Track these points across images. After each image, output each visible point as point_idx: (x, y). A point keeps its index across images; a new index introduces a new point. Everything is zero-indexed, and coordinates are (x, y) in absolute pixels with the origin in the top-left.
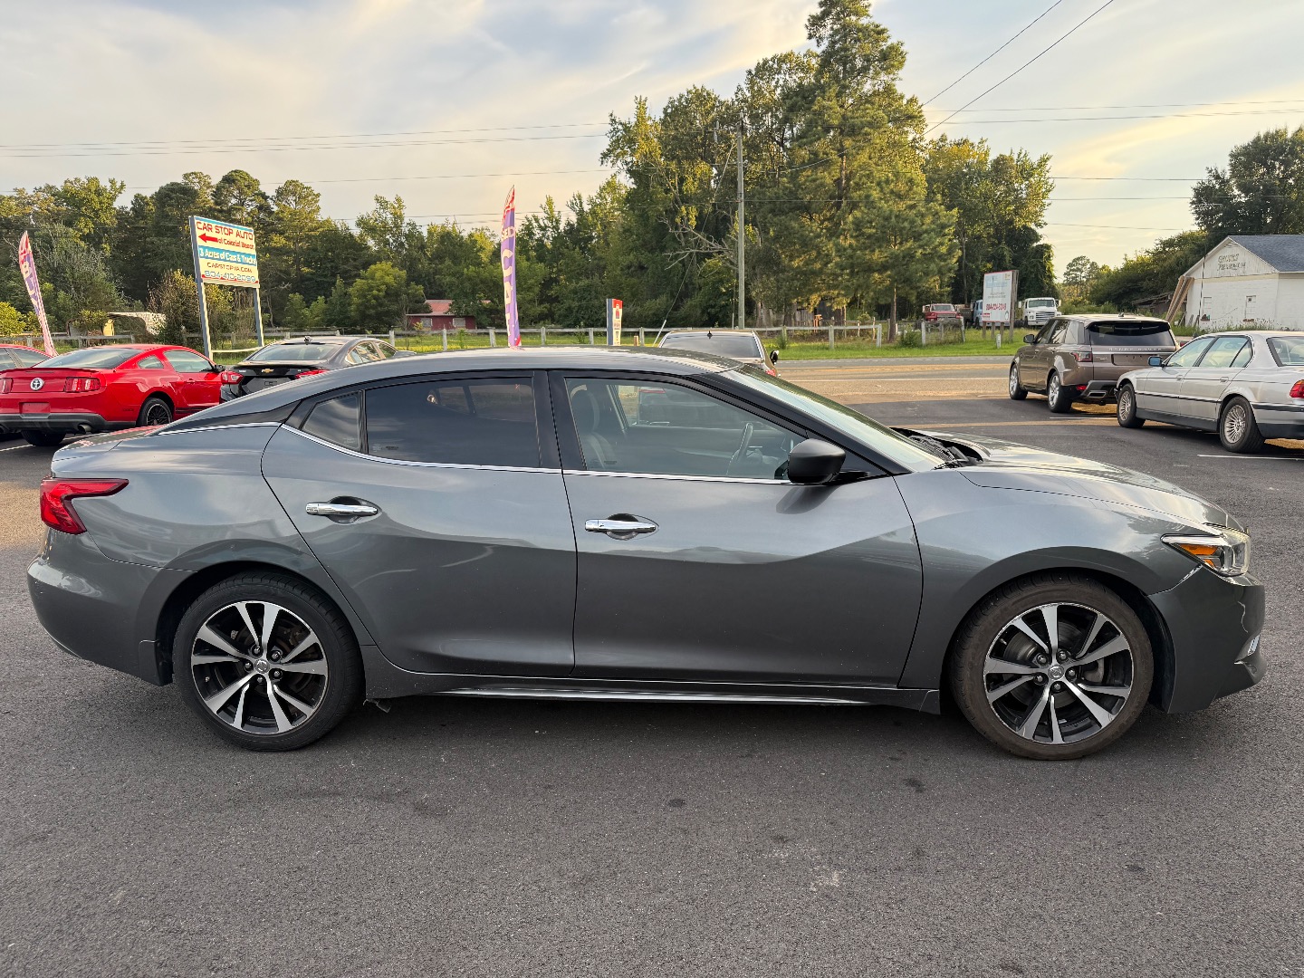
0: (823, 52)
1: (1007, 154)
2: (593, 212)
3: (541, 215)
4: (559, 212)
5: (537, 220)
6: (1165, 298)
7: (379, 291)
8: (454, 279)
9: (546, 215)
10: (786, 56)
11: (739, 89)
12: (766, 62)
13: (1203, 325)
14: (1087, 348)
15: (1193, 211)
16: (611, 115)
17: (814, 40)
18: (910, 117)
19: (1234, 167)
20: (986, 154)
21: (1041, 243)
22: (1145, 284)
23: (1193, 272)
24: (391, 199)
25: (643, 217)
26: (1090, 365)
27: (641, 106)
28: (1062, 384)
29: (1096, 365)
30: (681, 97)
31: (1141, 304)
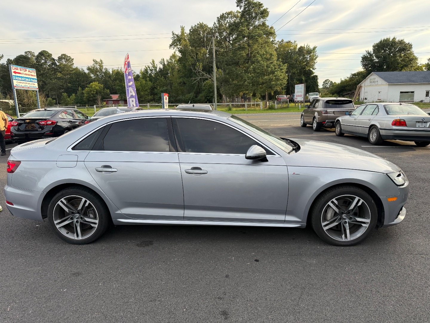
0: (242, 11)
1: (303, 46)
2: (168, 65)
3: (151, 66)
4: (157, 65)
5: (149, 68)
6: (353, 93)
7: (94, 92)
8: (119, 87)
9: (152, 66)
10: (230, 13)
11: (215, 23)
12: (223, 14)
13: (365, 101)
14: (326, 109)
15: (362, 64)
16: (173, 32)
17: (239, 7)
18: (270, 33)
19: (374, 51)
20: (296, 46)
21: (314, 75)
22: (347, 88)
23: (362, 84)
24: (98, 60)
25: (184, 66)
26: (326, 115)
27: (183, 29)
28: (318, 122)
29: (329, 115)
30: (195, 26)
31: (346, 94)
